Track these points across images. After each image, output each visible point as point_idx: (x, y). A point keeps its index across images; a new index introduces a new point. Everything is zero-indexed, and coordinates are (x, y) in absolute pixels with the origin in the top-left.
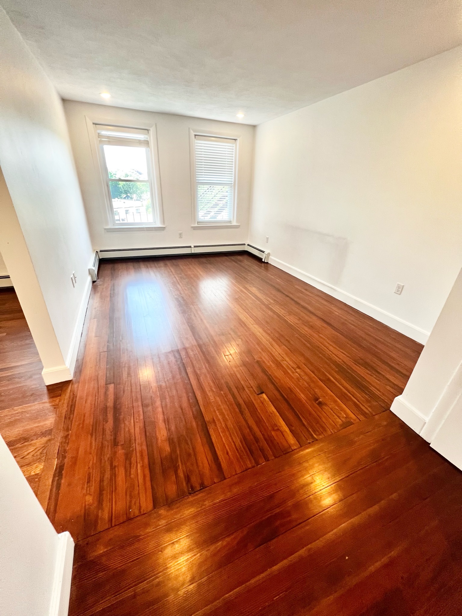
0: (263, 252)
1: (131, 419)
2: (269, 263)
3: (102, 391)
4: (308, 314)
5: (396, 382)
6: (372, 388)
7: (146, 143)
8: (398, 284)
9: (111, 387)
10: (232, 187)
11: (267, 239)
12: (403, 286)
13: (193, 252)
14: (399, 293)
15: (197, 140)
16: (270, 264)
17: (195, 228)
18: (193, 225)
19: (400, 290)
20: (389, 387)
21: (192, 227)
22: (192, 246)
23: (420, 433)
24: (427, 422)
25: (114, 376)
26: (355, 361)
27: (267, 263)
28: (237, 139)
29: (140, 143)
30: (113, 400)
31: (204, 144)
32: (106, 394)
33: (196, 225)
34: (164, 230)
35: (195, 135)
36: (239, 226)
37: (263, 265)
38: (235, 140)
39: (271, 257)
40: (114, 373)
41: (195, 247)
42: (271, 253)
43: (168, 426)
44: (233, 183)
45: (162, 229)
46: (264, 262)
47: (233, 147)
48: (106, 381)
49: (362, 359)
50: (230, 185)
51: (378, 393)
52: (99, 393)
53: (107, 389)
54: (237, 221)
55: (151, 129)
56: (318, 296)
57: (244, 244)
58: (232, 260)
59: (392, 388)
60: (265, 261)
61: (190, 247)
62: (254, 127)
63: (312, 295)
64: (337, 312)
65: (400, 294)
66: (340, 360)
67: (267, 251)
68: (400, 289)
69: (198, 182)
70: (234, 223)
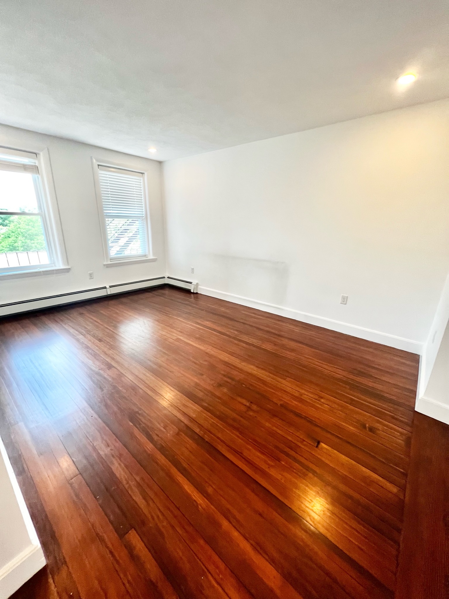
0: (191, 283)
1: (209, 581)
2: (199, 292)
3: (122, 555)
4: (276, 336)
7: (35, 169)
8: (343, 296)
9: (134, 538)
10: (144, 220)
11: (193, 269)
12: (347, 297)
13: (109, 293)
14: (344, 303)
15: (100, 170)
16: (201, 294)
17: (108, 266)
18: (105, 263)
19: (345, 300)
21: (104, 265)
22: (108, 287)
25: (124, 514)
26: (353, 373)
27: (197, 293)
28: (144, 173)
29: (25, 168)
30: (153, 560)
31: (109, 175)
32: (133, 557)
33: (109, 263)
34: (68, 272)
35: (98, 165)
36: (157, 259)
37: (192, 295)
38: (142, 173)
39: (199, 287)
40: (119, 507)
41: (111, 287)
42: (199, 283)
43: (267, 554)
44: (144, 215)
45: (67, 270)
46: (193, 293)
47: (141, 180)
48: (117, 530)
49: (354, 369)
50: (142, 218)
51: (394, 398)
52: (121, 561)
53: (130, 548)
54: (154, 254)
55: (41, 154)
56: (267, 317)
57: (164, 277)
58: (157, 295)
60: (195, 292)
61: (105, 288)
62: (160, 163)
63: (264, 318)
64: (297, 330)
65: (346, 304)
66: (342, 376)
67: (194, 282)
69: (106, 215)
70: (151, 257)
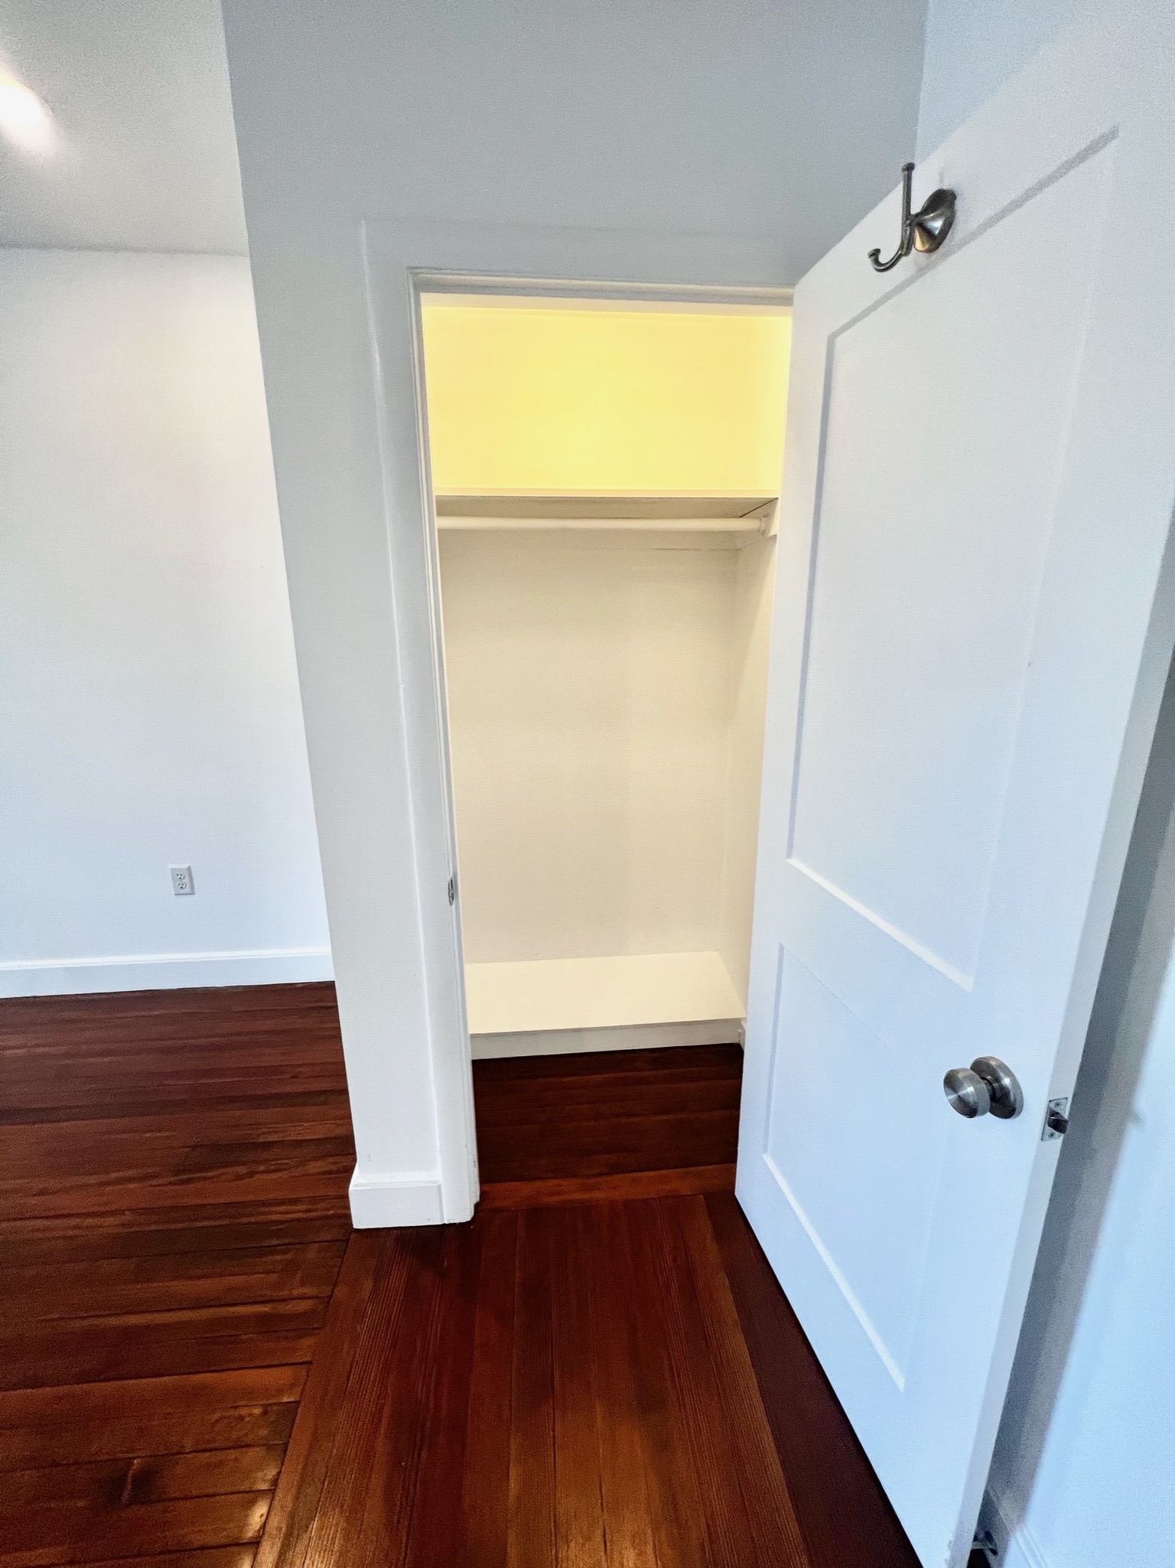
5: (320, 1131)
6: (278, 1214)
8: (173, 870)
12: (189, 869)
14: (187, 890)
19: (186, 881)
20: (313, 1164)
23: (442, 1218)
24: (441, 1182)
26: (183, 1172)
49: (194, 1147)
51: (298, 1212)
59: (323, 1157)
65: (193, 893)
68: (184, 881)
